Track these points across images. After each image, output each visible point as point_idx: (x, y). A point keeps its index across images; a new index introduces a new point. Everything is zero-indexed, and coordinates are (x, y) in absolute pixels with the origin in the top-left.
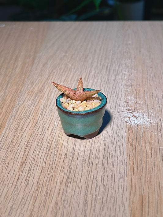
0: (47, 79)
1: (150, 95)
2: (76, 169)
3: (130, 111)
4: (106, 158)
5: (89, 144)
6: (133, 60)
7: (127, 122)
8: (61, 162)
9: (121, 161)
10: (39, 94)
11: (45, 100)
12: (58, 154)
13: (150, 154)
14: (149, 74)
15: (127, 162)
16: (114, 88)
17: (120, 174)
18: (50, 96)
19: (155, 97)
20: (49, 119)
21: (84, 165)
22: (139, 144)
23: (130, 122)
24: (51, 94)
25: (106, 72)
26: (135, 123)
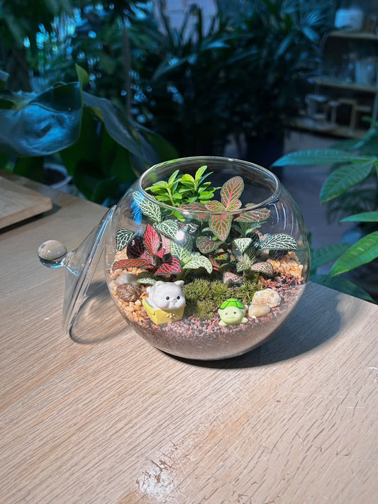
0: (124, 356)
1: (219, 452)
3: (162, 466)
7: (138, 482)
10: (89, 377)
16: (188, 413)
19: (221, 460)
23: (141, 484)
25: (208, 378)
26: (146, 489)
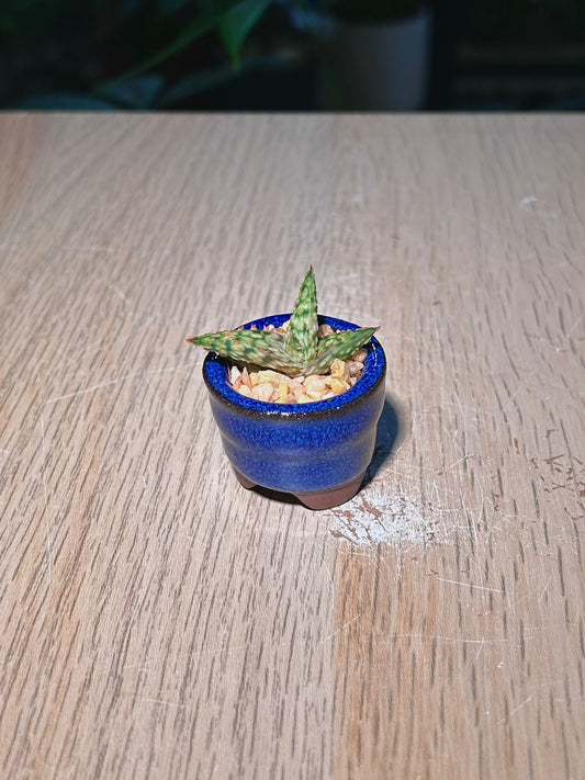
0: (25, 355)
1: (429, 419)
2: (127, 748)
4: (251, 695)
5: (184, 636)
6: (369, 274)
7: (338, 535)
8: (65, 720)
9: (310, 706)
11: (12, 443)
12: (53, 685)
13: (427, 670)
14: (427, 329)
15: (334, 711)
17: (305, 765)
18: (33, 428)
19: (450, 428)
20: (22, 529)
21: (159, 728)
22: (382, 628)
23: (350, 534)
24: (36, 421)
26: (369, 537)
